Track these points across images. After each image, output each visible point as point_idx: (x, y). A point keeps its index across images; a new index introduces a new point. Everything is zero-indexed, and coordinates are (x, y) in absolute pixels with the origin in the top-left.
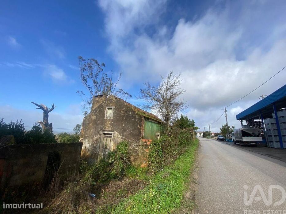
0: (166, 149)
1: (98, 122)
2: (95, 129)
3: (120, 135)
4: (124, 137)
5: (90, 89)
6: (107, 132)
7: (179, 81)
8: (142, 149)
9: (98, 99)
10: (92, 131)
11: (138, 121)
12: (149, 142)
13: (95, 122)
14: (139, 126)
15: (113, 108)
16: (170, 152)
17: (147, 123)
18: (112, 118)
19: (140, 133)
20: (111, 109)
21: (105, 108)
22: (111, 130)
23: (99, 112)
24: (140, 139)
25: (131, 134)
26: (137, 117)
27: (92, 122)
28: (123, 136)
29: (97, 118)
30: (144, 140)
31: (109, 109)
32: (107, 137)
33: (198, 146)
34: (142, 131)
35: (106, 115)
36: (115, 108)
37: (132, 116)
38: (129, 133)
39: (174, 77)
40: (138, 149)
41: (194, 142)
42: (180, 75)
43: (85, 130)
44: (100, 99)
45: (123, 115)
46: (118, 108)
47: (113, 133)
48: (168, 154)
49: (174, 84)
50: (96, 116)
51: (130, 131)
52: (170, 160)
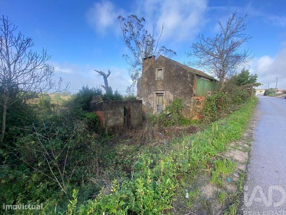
0: (220, 105)
1: (150, 83)
2: (148, 90)
3: (172, 93)
4: (175, 96)
5: (134, 51)
6: (159, 92)
7: (244, 25)
8: (194, 105)
9: (147, 62)
10: (146, 91)
11: (190, 80)
12: (201, 99)
13: (147, 84)
14: (190, 85)
15: (163, 69)
16: (224, 107)
17: (199, 81)
18: (162, 79)
19: (192, 91)
20: (161, 70)
21: (155, 69)
22: (162, 90)
23: (150, 74)
24: (192, 96)
25: (182, 92)
26: (189, 76)
27: (145, 84)
28: (174, 94)
29: (148, 80)
30: (196, 98)
31: (158, 70)
32: (159, 96)
33: (257, 104)
34: (193, 89)
35: (157, 77)
36: (165, 69)
37: (183, 75)
38: (180, 91)
39: (237, 20)
40: (189, 105)
41: (252, 100)
42: (246, 16)
43: (139, 91)
44: (149, 61)
45: (173, 75)
46: (167, 68)
47: (164, 92)
48: (222, 109)
49: (236, 29)
50: (148, 78)
51: (181, 90)
52: (223, 114)
